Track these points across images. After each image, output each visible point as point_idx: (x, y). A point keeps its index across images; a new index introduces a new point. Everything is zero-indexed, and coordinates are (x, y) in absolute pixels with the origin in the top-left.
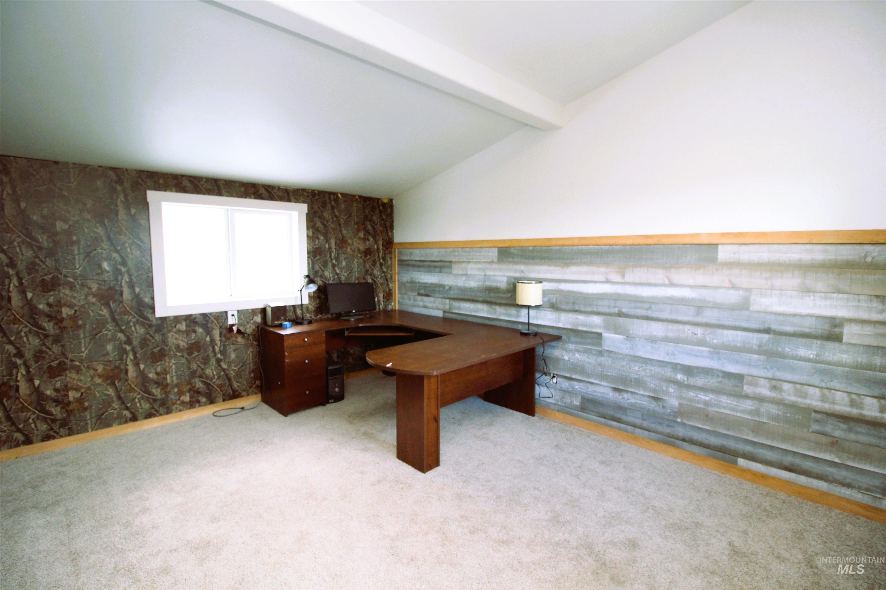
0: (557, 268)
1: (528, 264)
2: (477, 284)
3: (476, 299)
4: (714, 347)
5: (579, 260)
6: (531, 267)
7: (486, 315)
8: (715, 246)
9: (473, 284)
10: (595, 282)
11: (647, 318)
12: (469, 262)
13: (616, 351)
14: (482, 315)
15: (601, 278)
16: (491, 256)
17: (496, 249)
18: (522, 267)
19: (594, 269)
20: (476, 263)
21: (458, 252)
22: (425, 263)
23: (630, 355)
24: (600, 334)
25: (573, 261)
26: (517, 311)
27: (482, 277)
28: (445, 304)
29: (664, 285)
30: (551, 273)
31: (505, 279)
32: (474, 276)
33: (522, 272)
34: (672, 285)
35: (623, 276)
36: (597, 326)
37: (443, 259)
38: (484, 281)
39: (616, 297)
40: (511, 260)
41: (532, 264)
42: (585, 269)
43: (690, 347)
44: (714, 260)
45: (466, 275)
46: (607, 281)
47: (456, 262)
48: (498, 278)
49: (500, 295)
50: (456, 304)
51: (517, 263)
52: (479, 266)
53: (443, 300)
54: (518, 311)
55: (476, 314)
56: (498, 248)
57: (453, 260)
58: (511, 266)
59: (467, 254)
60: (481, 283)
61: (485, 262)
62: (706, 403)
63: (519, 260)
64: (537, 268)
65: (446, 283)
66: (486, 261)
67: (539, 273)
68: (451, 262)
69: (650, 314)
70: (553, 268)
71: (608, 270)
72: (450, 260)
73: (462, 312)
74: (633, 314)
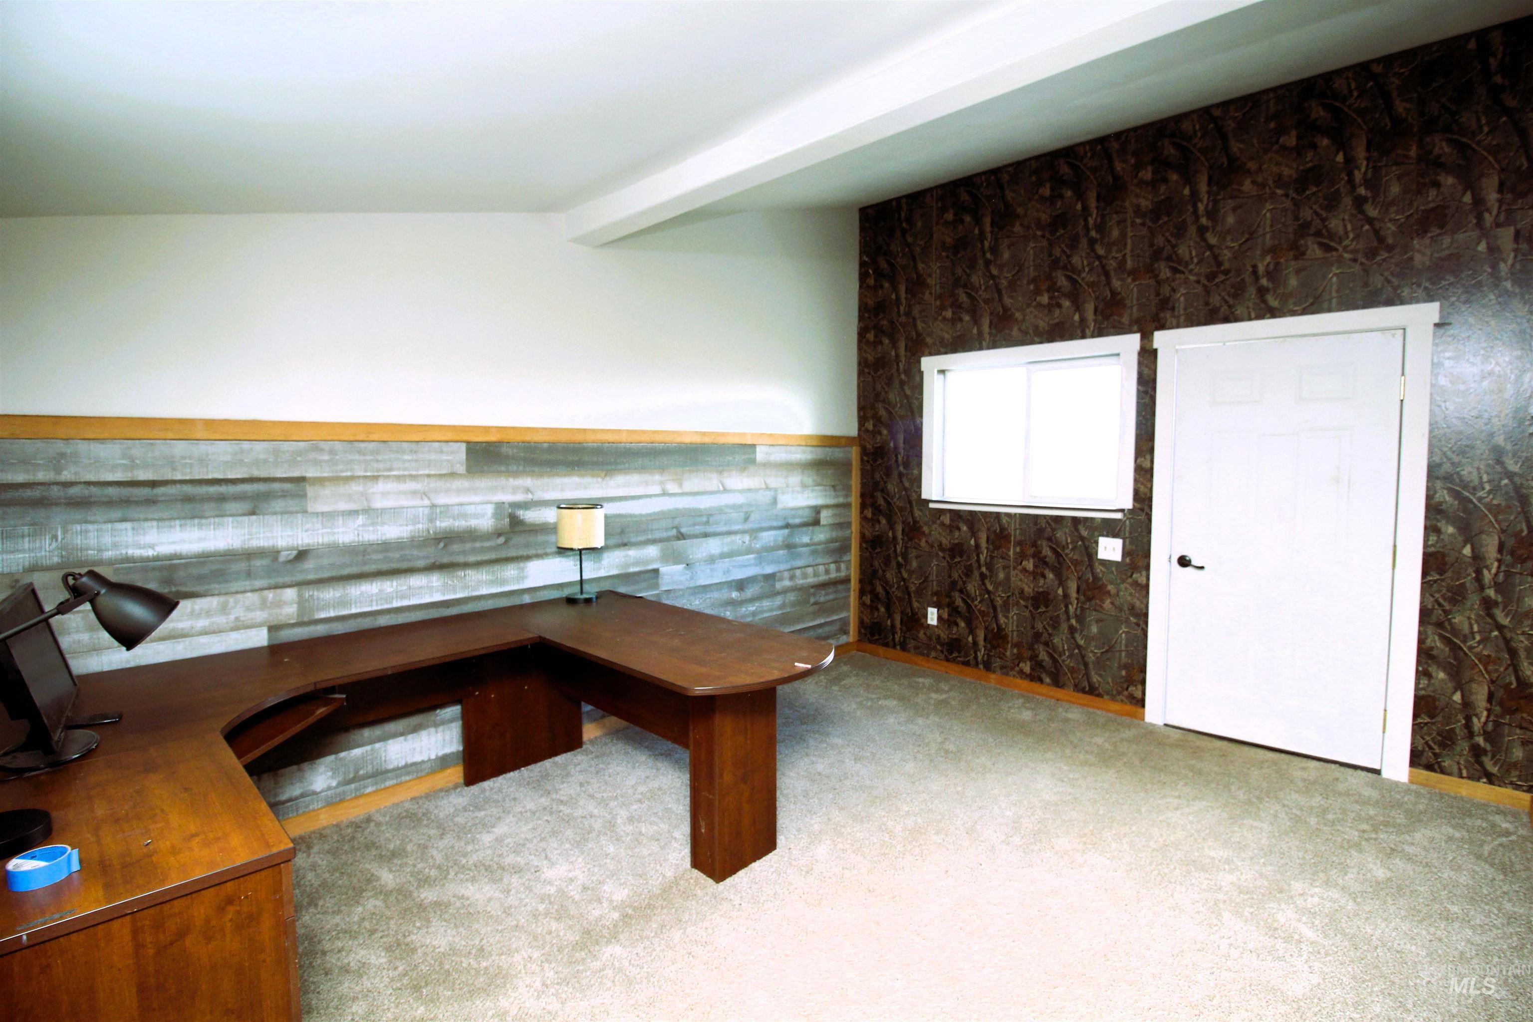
0: (595, 480)
1: (541, 475)
2: (410, 528)
3: (405, 565)
4: (758, 552)
5: (627, 465)
6: (546, 480)
7: (438, 597)
8: (753, 446)
9: (392, 531)
10: (650, 496)
11: (706, 535)
12: (375, 478)
13: (675, 587)
14: (427, 599)
15: (656, 490)
16: (448, 461)
17: (463, 447)
18: (527, 481)
19: (647, 477)
20: (398, 478)
21: (332, 452)
22: (160, 490)
23: (690, 588)
24: (656, 571)
25: (619, 467)
26: (519, 569)
27: (423, 513)
28: (279, 604)
29: (718, 492)
30: (586, 488)
31: (490, 510)
32: (395, 512)
33: (528, 490)
34: (725, 490)
35: (681, 485)
36: (652, 561)
37: (256, 473)
38: (431, 520)
39: (673, 515)
40: (503, 468)
41: (550, 475)
42: (635, 478)
43: (740, 558)
44: (753, 461)
45: (367, 511)
46: (665, 494)
47: (320, 481)
48: (471, 509)
49: (478, 545)
50: (330, 594)
51: (516, 474)
52: (412, 485)
53: (270, 595)
54: (523, 569)
55: (406, 603)
56: (468, 443)
57: (310, 474)
58: (502, 481)
59: (369, 458)
60: (420, 526)
61: (429, 476)
62: (754, 614)
63: (521, 468)
64: (558, 481)
65: (281, 543)
66: (433, 472)
67: (562, 490)
68: (302, 480)
69: (709, 529)
70: (588, 480)
71: (665, 477)
72: (296, 474)
73: (354, 611)
74: (691, 533)
